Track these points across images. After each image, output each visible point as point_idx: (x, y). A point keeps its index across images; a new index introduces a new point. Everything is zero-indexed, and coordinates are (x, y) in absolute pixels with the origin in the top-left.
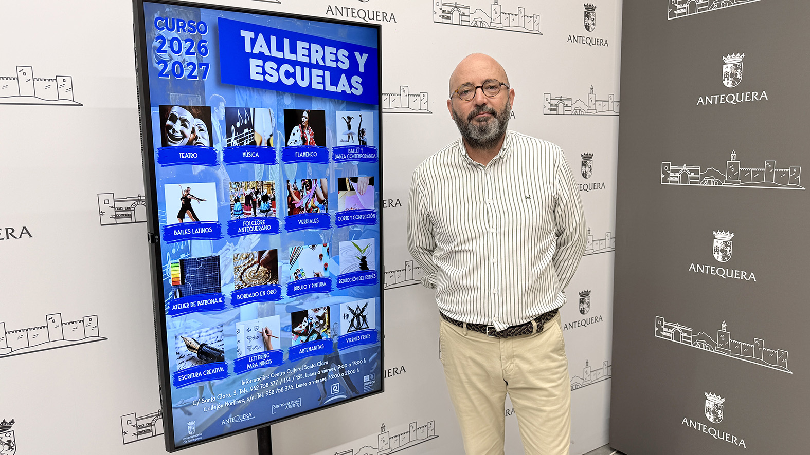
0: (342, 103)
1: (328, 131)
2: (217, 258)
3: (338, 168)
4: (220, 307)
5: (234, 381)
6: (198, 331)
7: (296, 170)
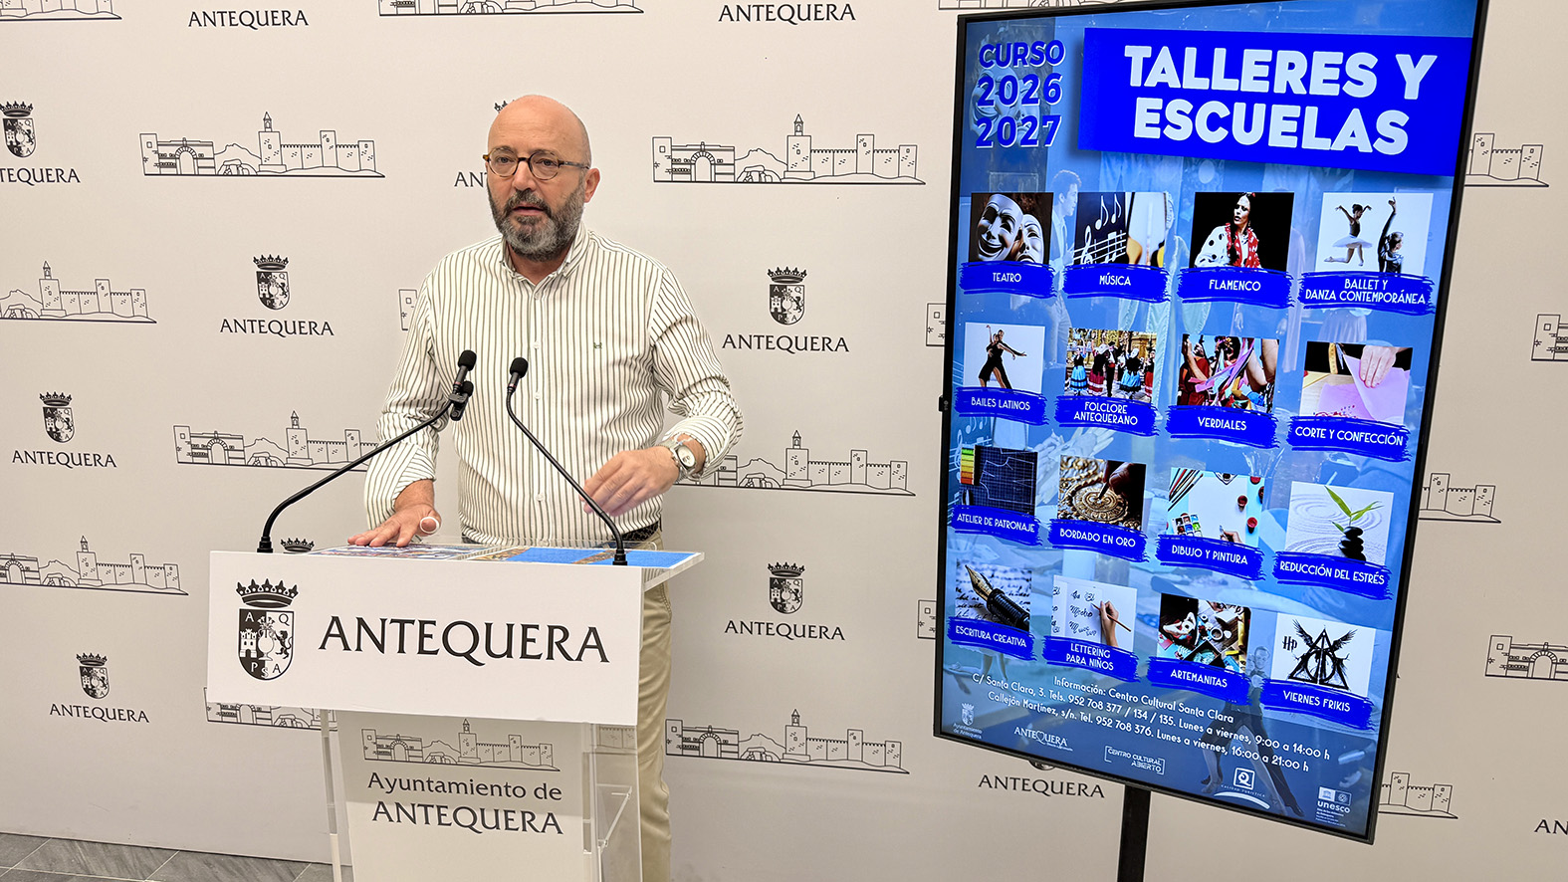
0: (1343, 175)
1: (1297, 237)
2: (1034, 457)
3: (1311, 319)
4: (1030, 539)
5: (1041, 672)
6: (991, 567)
7: (1206, 316)
